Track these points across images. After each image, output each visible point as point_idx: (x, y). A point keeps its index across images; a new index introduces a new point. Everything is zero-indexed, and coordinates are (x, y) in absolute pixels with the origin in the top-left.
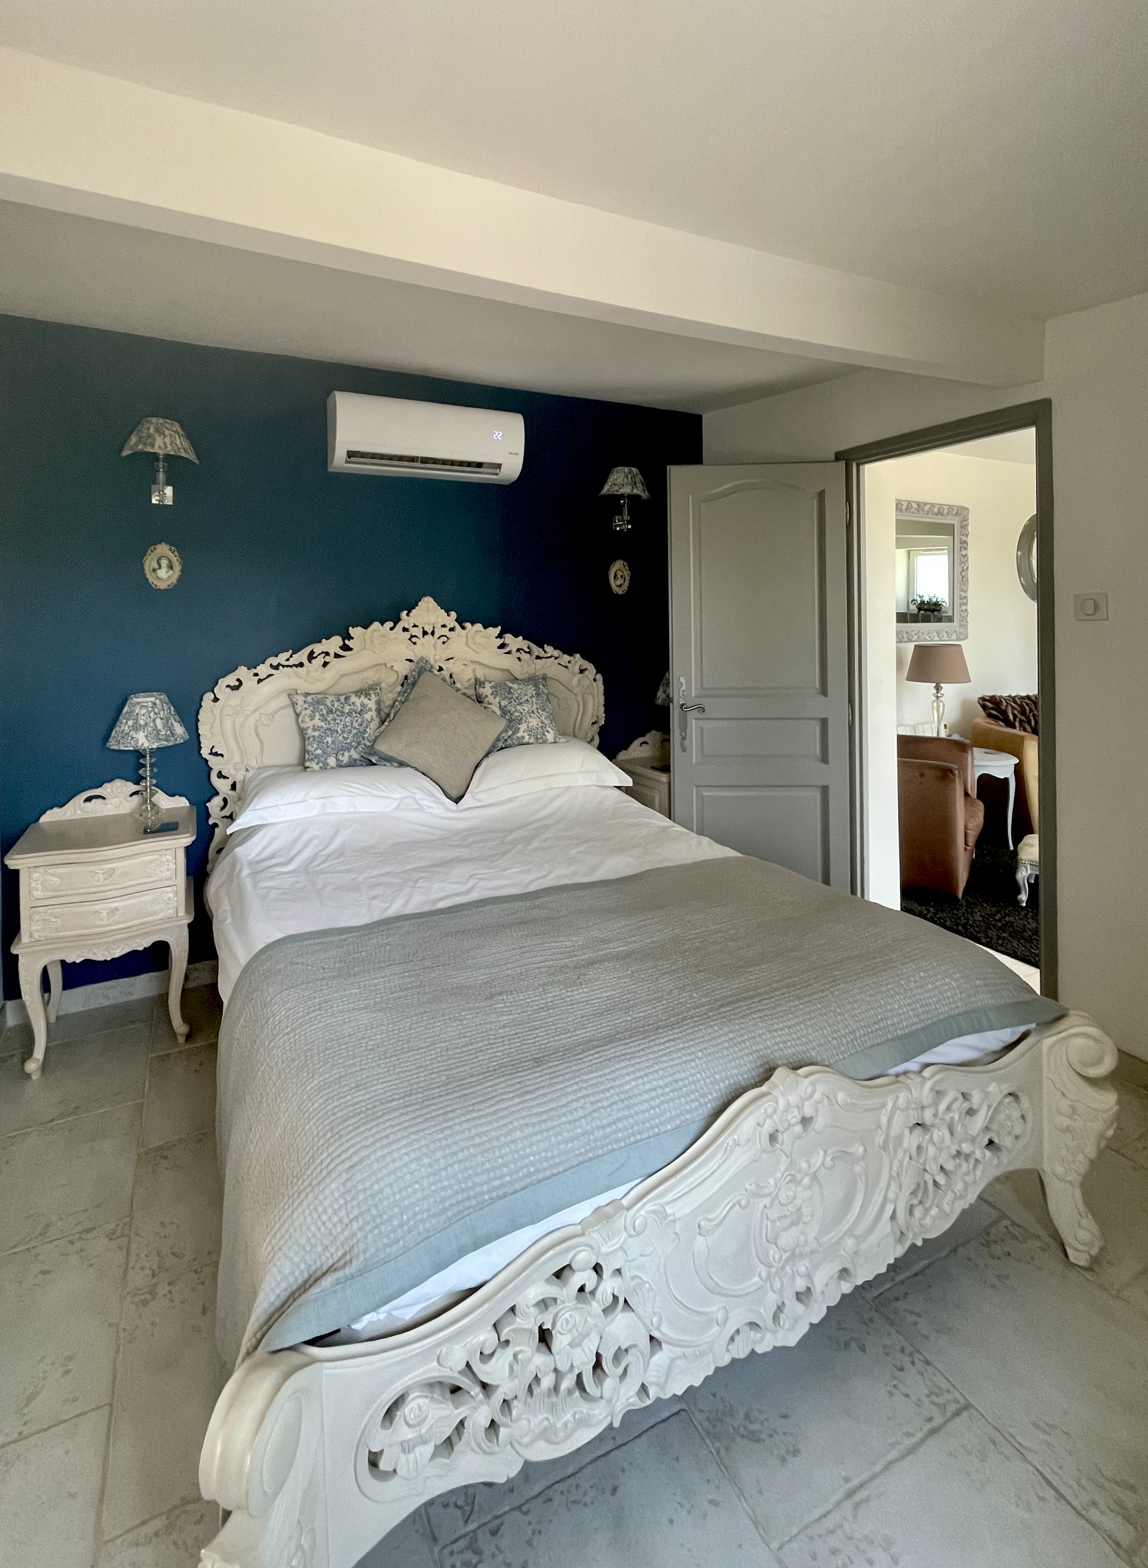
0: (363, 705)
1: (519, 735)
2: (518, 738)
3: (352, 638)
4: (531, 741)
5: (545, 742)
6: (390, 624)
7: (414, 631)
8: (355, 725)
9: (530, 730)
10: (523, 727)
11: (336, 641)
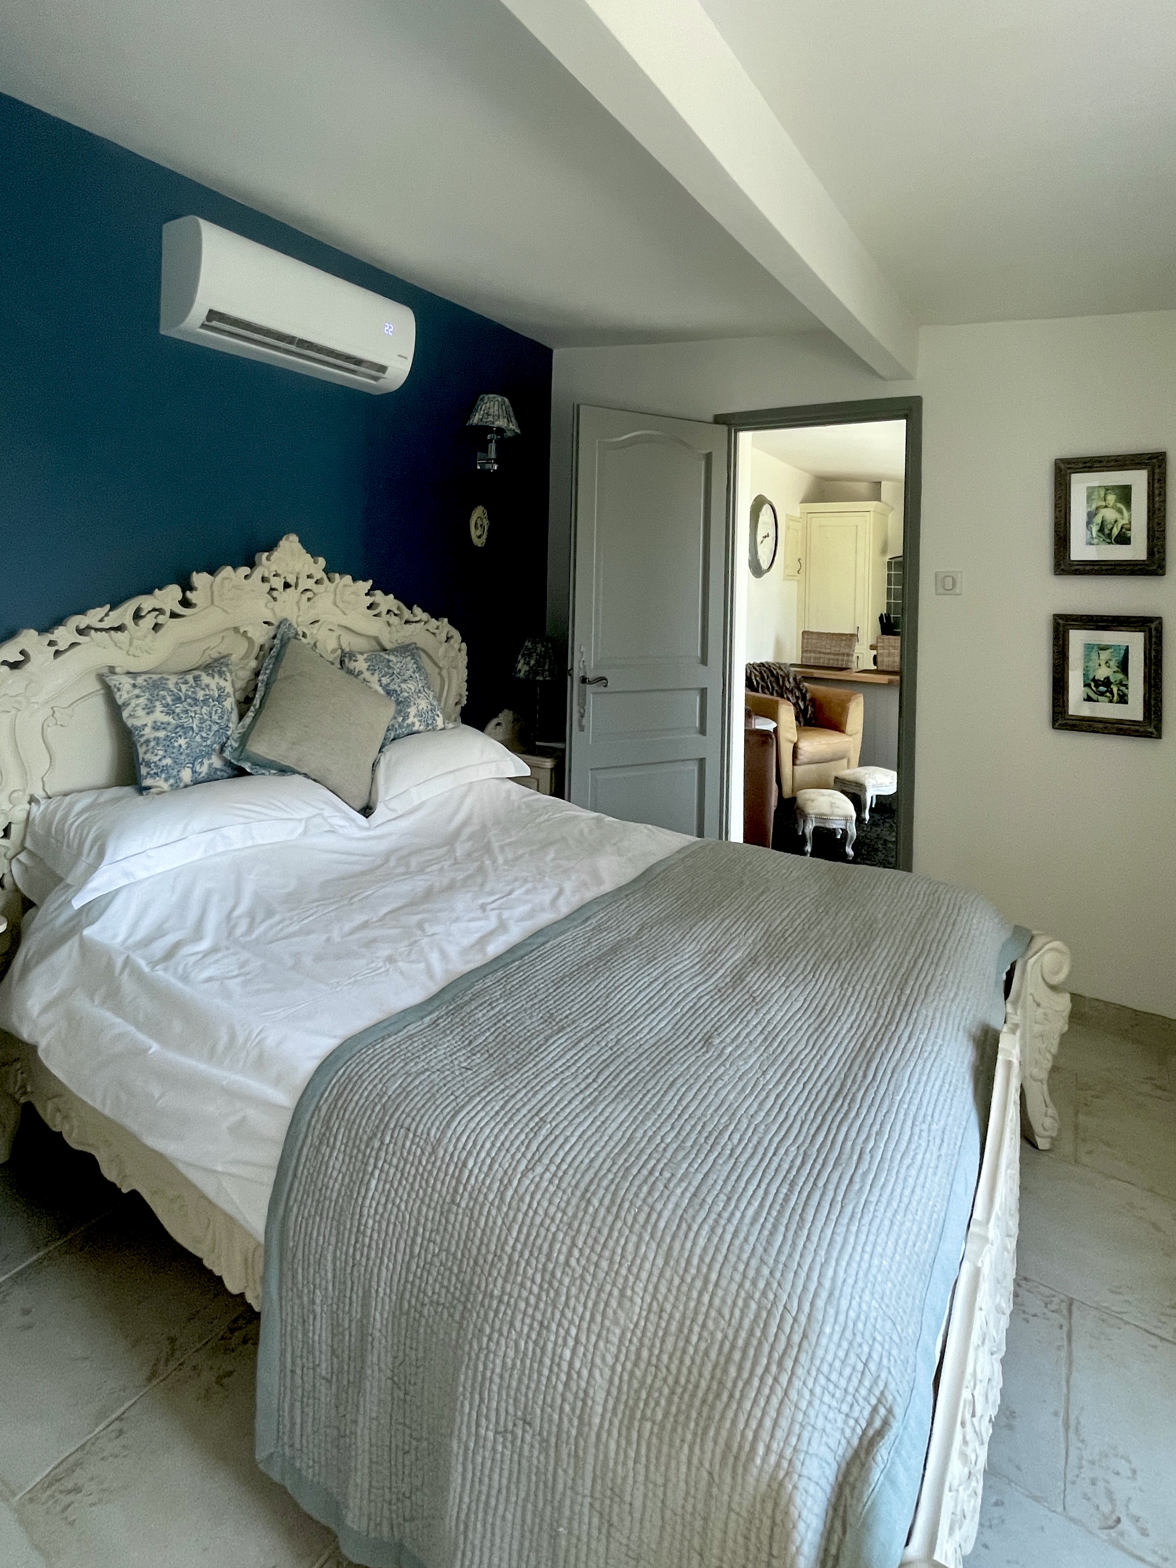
0: (217, 688)
1: (409, 722)
2: (408, 725)
3: (195, 589)
4: (422, 728)
5: (435, 729)
6: (245, 570)
7: (274, 582)
11: (174, 592)
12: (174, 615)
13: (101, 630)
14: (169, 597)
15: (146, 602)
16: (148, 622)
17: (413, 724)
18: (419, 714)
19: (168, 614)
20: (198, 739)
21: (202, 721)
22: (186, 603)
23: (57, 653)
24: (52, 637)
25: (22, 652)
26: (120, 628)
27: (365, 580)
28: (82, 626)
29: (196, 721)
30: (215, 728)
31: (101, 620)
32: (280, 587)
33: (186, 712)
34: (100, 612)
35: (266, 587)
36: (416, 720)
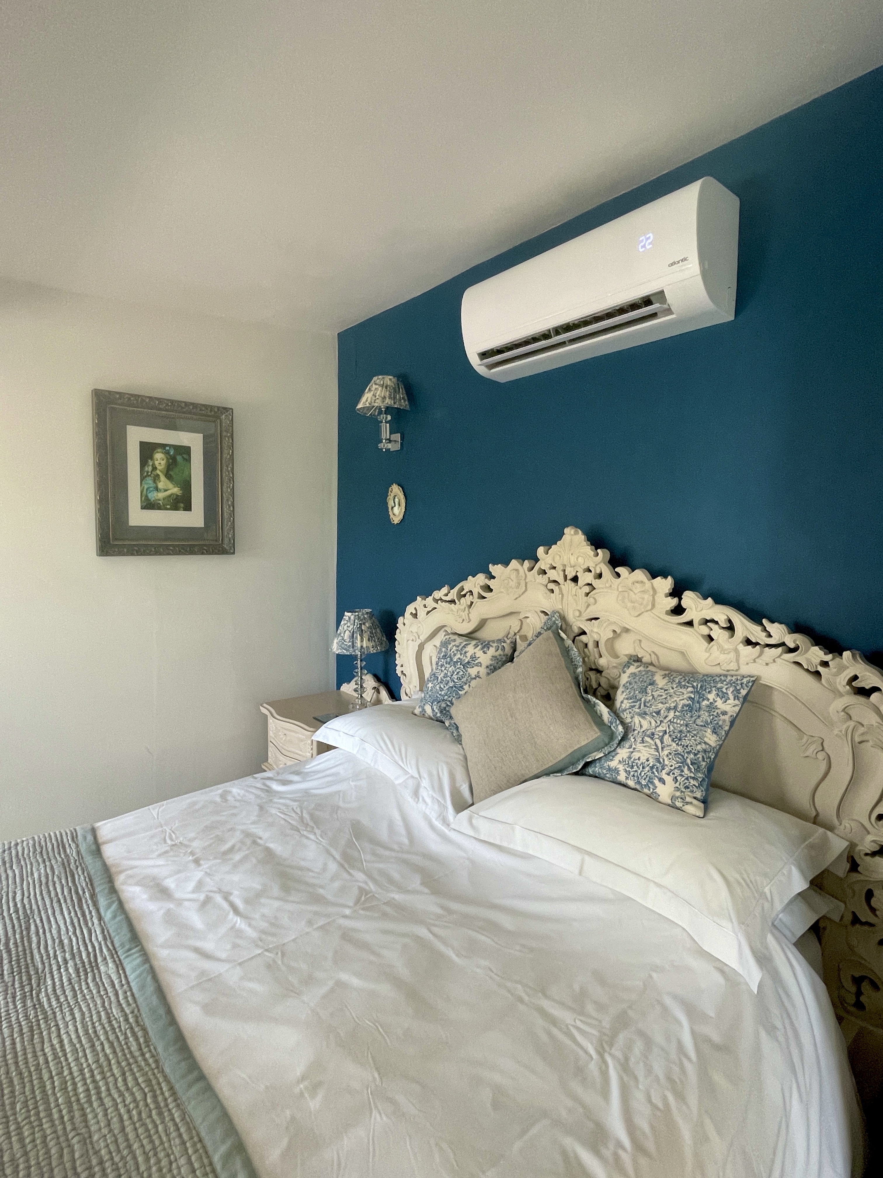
0: (474, 657)
1: (613, 764)
2: (610, 769)
3: (494, 578)
4: (631, 783)
6: (527, 564)
7: (553, 574)
8: (455, 677)
9: (630, 763)
10: (623, 753)
11: (481, 579)
12: (481, 597)
13: (446, 601)
14: (476, 582)
15: (466, 585)
16: (469, 599)
17: (617, 771)
19: (476, 594)
20: (438, 688)
21: (446, 676)
22: (489, 589)
23: (428, 612)
24: (424, 602)
25: (415, 609)
26: (453, 602)
27: (665, 577)
28: (437, 597)
31: (446, 595)
32: (561, 580)
34: (445, 590)
35: (544, 579)
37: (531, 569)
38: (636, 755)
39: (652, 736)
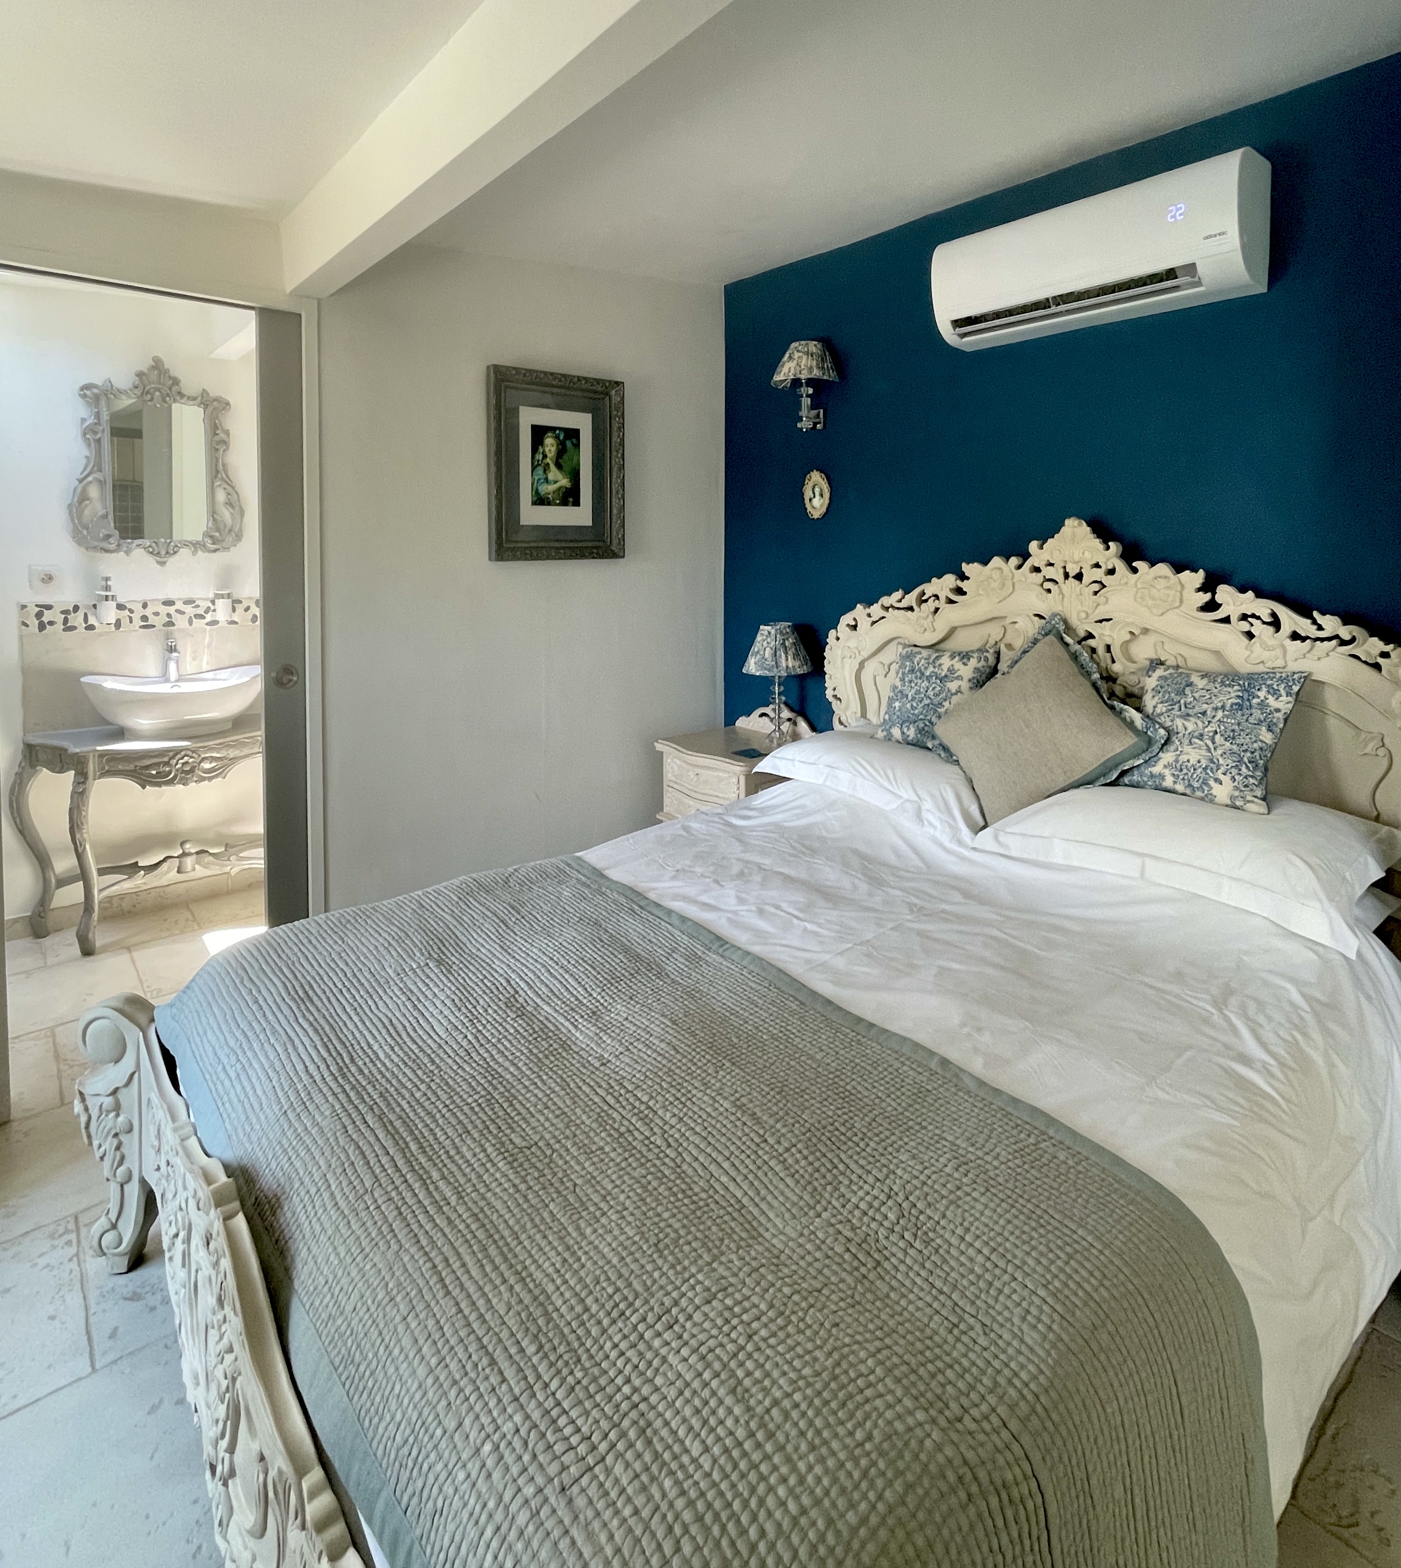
1: (1157, 769)
3: (968, 578)
4: (1180, 788)
5: (1209, 799)
6: (1014, 561)
7: (1049, 572)
11: (950, 580)
12: (951, 602)
13: (898, 609)
14: (944, 584)
15: (929, 588)
16: (931, 605)
17: (1163, 777)
18: (1178, 768)
19: (943, 599)
20: (909, 706)
21: (918, 692)
22: (960, 591)
23: (874, 623)
24: (868, 611)
25: (855, 619)
26: (911, 609)
27: (1195, 570)
28: (887, 605)
29: (913, 691)
30: (927, 701)
31: (900, 601)
32: (1060, 577)
33: (910, 682)
34: (898, 595)
35: (1038, 578)
36: (1167, 772)
37: (1019, 567)
38: (1183, 758)
39: (1201, 737)
